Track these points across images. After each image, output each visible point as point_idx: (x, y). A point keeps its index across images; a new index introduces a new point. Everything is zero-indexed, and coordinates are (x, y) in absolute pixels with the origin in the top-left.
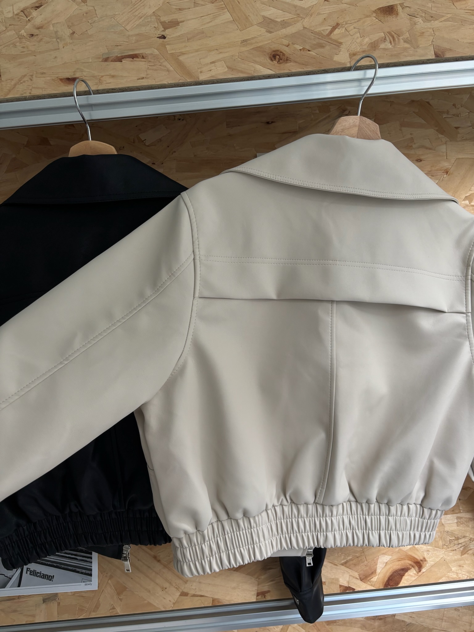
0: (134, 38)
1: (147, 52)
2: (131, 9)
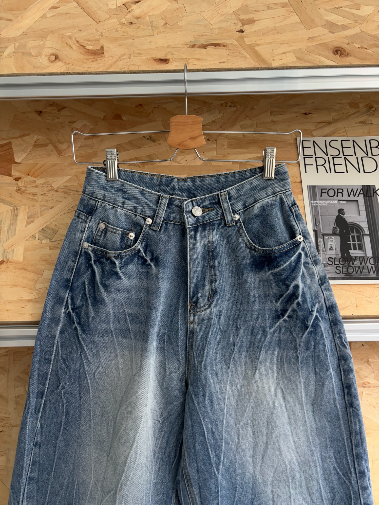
0: (217, 31)
1: (228, 42)
2: (215, 8)
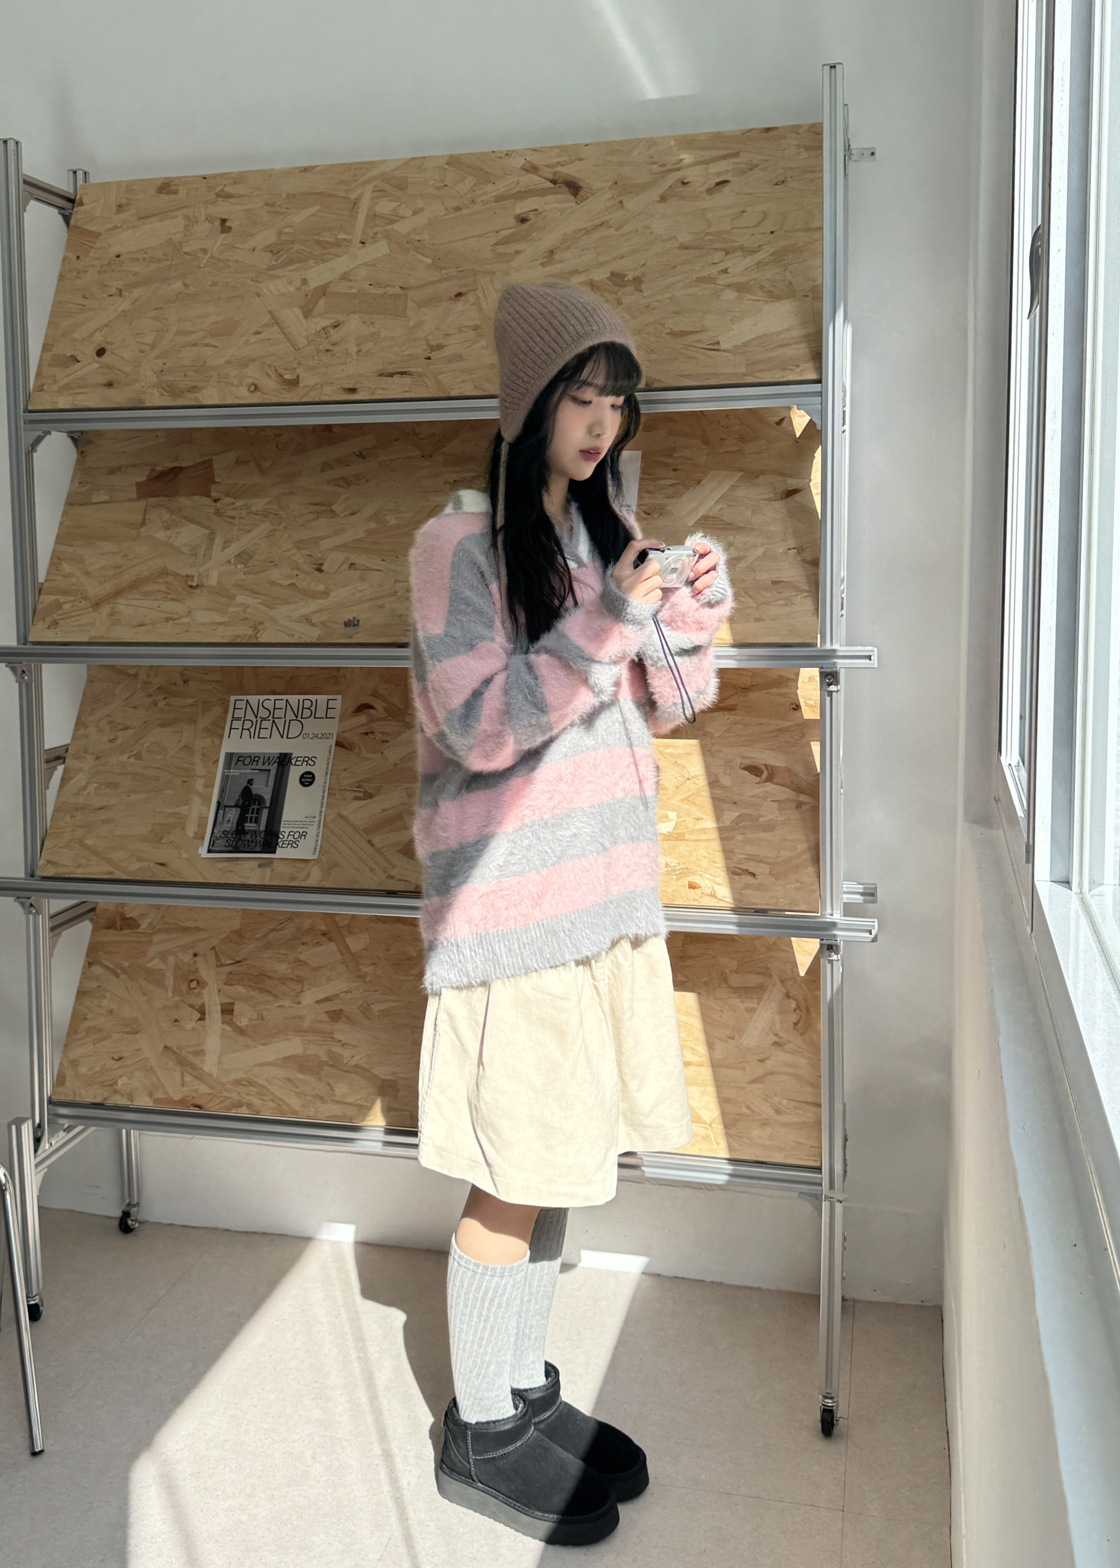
0: (406, 358)
1: (414, 370)
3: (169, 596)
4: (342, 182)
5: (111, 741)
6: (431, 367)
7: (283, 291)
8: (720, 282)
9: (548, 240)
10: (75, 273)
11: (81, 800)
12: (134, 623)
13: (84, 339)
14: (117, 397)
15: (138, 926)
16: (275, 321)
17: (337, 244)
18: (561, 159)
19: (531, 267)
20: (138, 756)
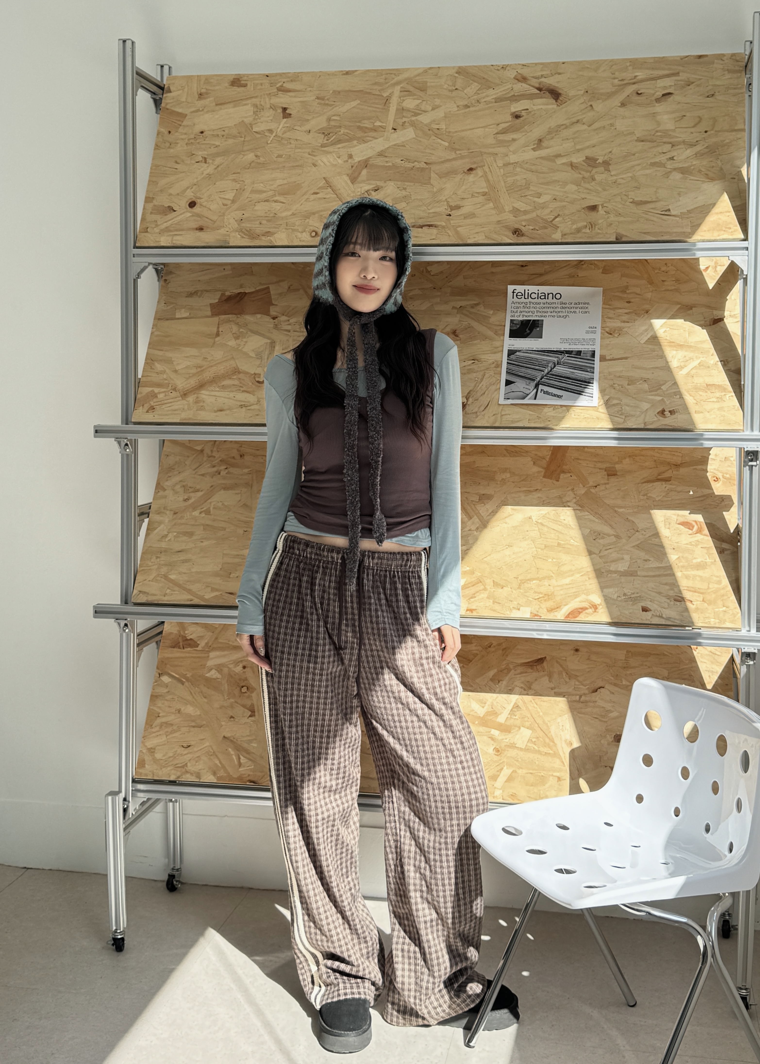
0: (432, 214)
1: (439, 223)
3: (242, 389)
4: (376, 84)
5: (185, 500)
6: (452, 222)
7: (334, 163)
8: (669, 167)
9: (537, 132)
10: (168, 144)
11: (163, 545)
12: (216, 409)
13: (178, 194)
14: (207, 238)
15: (197, 645)
16: (329, 184)
17: (375, 130)
18: (544, 73)
19: (524, 151)
20: (208, 512)
